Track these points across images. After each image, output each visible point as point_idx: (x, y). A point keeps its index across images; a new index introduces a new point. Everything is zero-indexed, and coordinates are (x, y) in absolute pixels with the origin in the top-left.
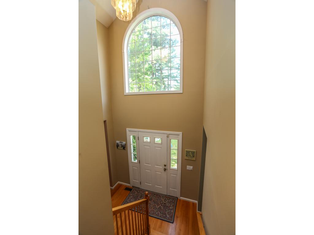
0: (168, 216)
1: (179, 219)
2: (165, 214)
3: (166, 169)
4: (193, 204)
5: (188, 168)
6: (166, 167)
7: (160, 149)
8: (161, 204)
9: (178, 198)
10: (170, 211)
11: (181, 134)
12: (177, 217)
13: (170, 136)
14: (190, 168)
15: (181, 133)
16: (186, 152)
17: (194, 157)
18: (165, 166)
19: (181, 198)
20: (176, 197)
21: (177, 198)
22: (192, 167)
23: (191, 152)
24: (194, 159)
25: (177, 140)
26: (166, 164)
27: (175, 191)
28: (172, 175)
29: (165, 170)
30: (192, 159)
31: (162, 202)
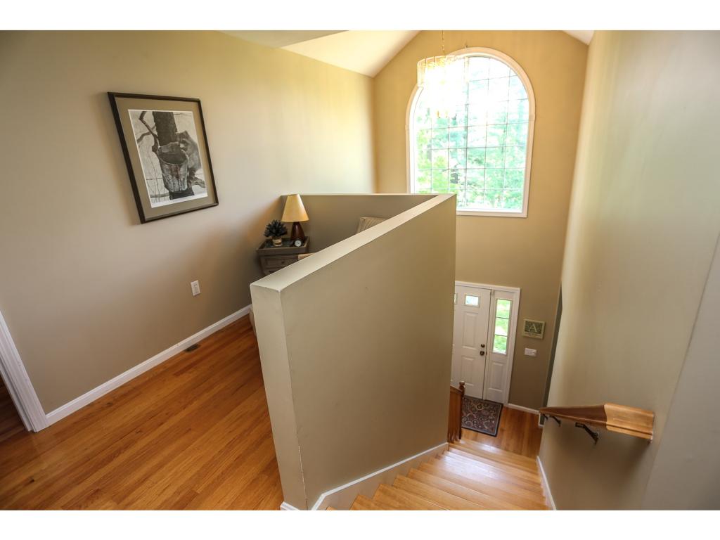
0: (486, 428)
1: (505, 434)
2: (482, 425)
3: (484, 353)
4: (532, 415)
5: (526, 353)
6: (484, 350)
7: (474, 315)
8: (473, 411)
9: (505, 405)
10: (489, 421)
11: (519, 292)
12: (502, 430)
13: (497, 293)
14: (530, 352)
15: (519, 289)
16: (525, 324)
17: (540, 333)
18: (483, 346)
19: (510, 404)
20: (500, 404)
21: (502, 405)
22: (534, 351)
23: (536, 324)
24: (540, 336)
25: (509, 302)
26: (484, 343)
27: (500, 392)
28: (494, 363)
29: (482, 353)
30: (537, 337)
31: (473, 409)
